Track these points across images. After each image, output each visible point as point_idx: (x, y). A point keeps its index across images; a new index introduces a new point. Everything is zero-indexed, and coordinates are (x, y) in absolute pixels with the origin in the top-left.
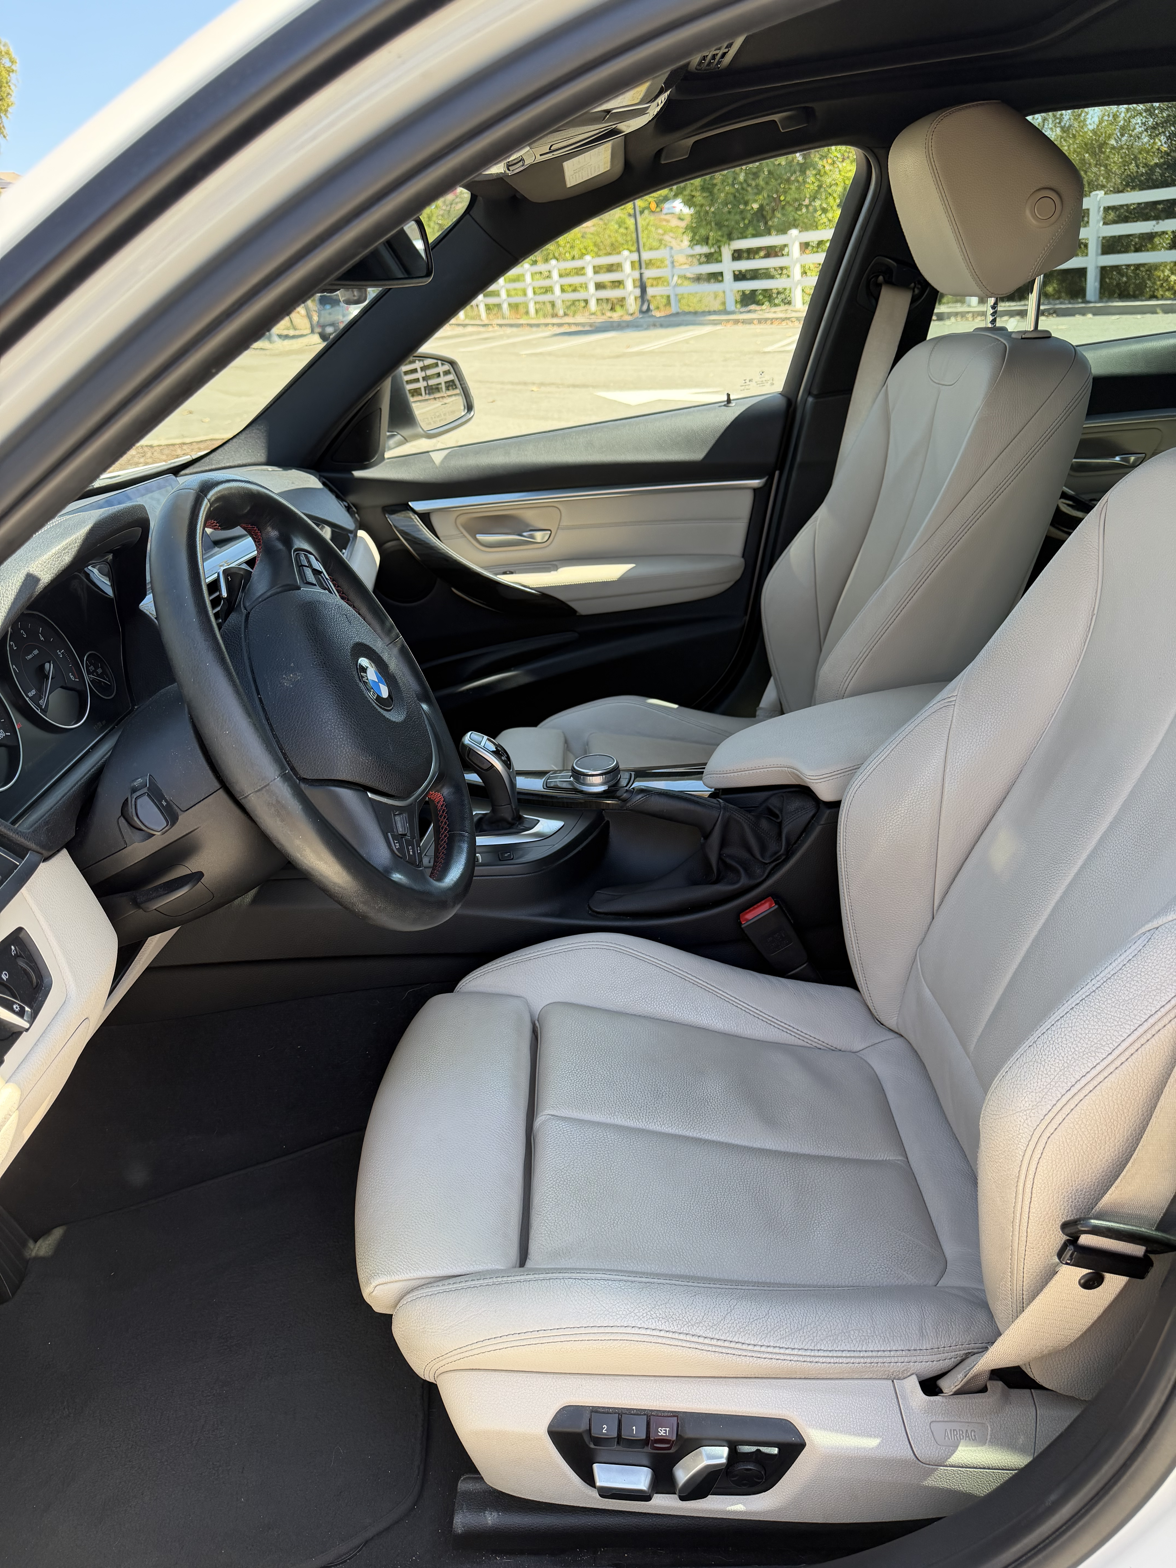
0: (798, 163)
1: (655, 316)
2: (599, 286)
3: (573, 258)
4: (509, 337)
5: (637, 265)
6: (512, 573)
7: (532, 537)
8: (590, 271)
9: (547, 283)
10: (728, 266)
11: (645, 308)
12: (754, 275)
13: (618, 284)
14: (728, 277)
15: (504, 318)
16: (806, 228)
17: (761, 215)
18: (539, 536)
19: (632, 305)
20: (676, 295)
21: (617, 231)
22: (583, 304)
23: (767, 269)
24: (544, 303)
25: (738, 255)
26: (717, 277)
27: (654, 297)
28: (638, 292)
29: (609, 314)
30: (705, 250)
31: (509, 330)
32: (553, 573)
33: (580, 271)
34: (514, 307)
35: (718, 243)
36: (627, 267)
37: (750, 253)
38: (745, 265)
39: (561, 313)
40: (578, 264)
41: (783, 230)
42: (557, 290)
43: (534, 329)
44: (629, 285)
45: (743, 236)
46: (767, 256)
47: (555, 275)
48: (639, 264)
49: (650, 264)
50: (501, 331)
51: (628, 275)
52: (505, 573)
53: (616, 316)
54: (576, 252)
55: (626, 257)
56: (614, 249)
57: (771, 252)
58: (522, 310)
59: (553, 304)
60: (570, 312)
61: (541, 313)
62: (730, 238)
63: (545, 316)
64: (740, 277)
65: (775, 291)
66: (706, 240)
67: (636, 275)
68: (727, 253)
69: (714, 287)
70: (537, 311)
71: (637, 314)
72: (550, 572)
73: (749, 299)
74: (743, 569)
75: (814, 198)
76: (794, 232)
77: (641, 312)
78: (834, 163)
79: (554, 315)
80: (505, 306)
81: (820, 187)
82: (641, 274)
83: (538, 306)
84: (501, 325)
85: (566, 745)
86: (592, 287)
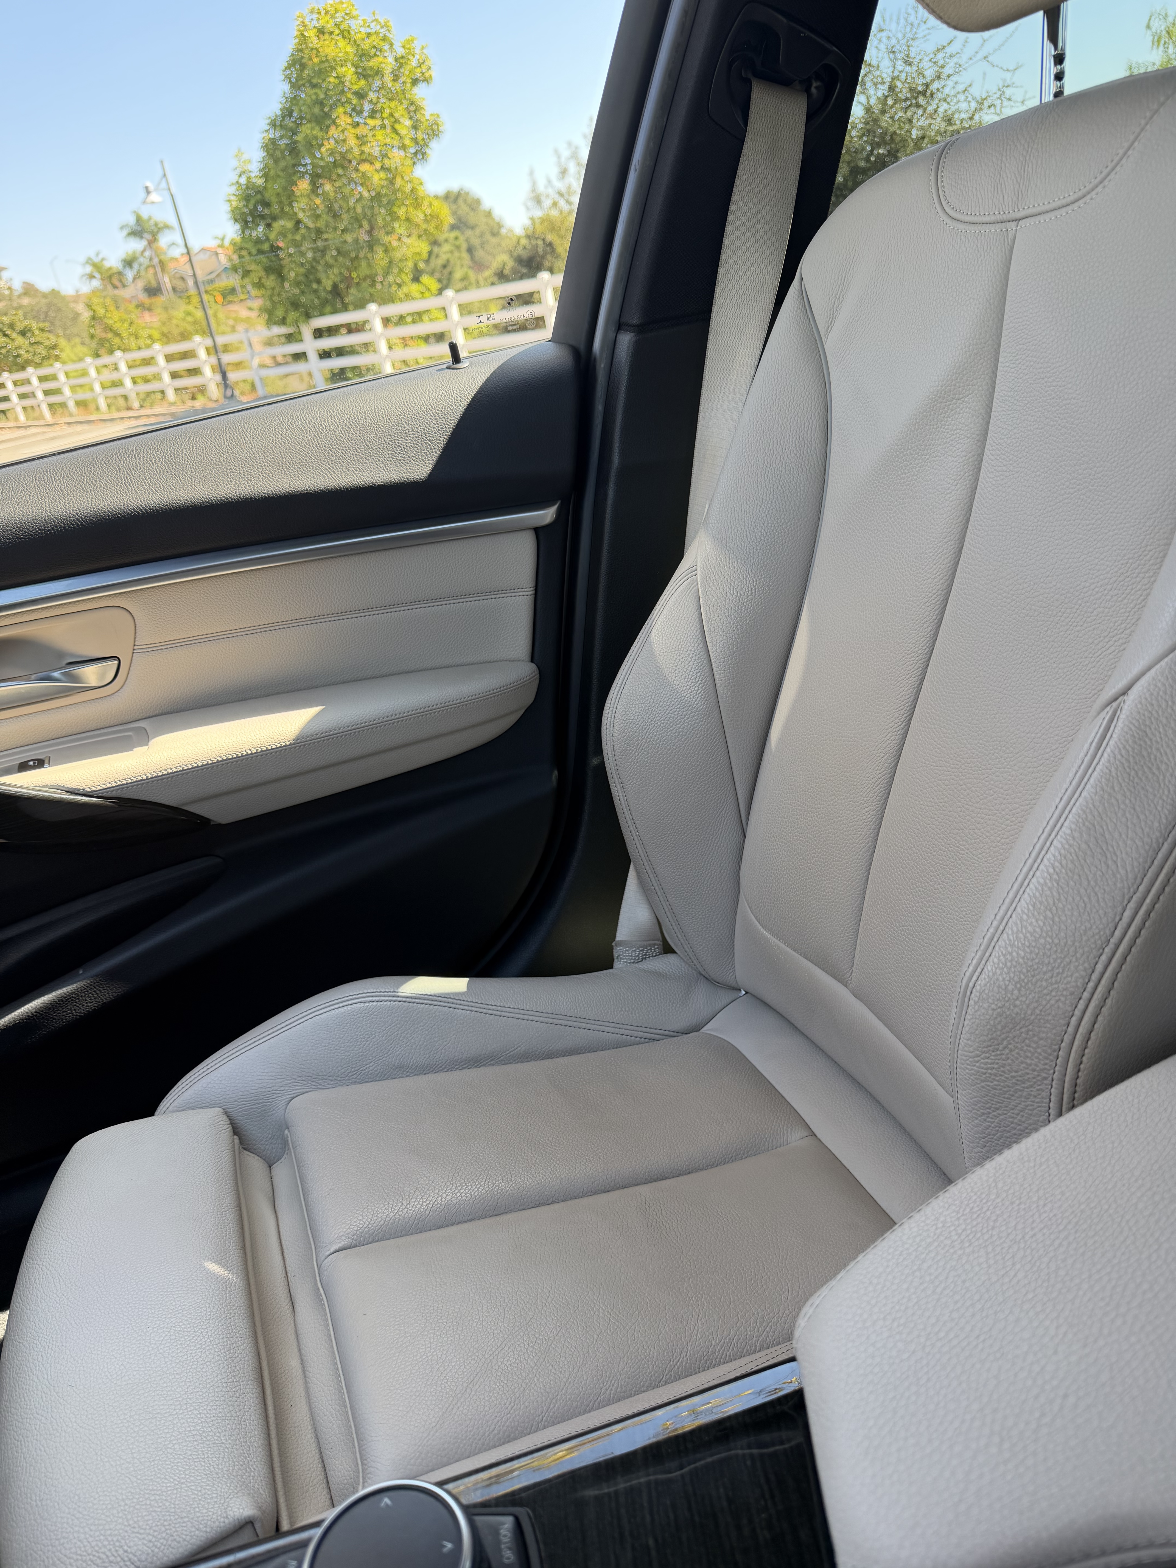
0: (365, 241)
1: (241, 401)
2: (174, 375)
3: (139, 348)
4: (79, 433)
5: (213, 351)
6: (40, 763)
7: (74, 678)
8: (161, 361)
9: (115, 376)
10: (310, 345)
11: (229, 393)
12: (340, 352)
13: (194, 372)
14: (313, 356)
15: (71, 415)
16: (385, 300)
17: (336, 291)
18: (91, 674)
19: (214, 391)
20: (261, 379)
21: (184, 319)
22: (159, 396)
23: (351, 346)
24: (115, 397)
25: (319, 333)
26: (300, 357)
27: (237, 383)
28: (218, 377)
29: (190, 403)
30: (283, 330)
31: (79, 428)
32: (137, 750)
33: (148, 362)
34: (80, 404)
35: (296, 323)
36: (202, 354)
37: (331, 331)
38: (328, 343)
39: (136, 405)
40: (145, 354)
41: (361, 305)
42: (128, 383)
43: (108, 424)
44: (208, 371)
45: (322, 314)
46: (350, 331)
47: (123, 367)
48: (214, 350)
49: (226, 348)
50: (70, 430)
51: (204, 360)
52: (23, 767)
53: (198, 404)
54: (141, 342)
55: (199, 343)
56: (185, 336)
57: (351, 329)
58: (92, 407)
59: (126, 398)
60: (147, 404)
61: (113, 408)
62: (308, 316)
63: (118, 410)
64: (325, 355)
65: (363, 369)
66: (283, 322)
67: (213, 360)
68: (307, 332)
69: (300, 367)
70: (109, 406)
71: (222, 401)
72: (130, 749)
73: (339, 375)
74: (537, 682)
75: (387, 273)
76: (373, 307)
77: (225, 397)
78: (399, 239)
79: (129, 408)
80: (71, 404)
81: (390, 262)
82: (219, 359)
83: (109, 401)
84: (69, 424)
85: (237, 1141)
86: (166, 378)
